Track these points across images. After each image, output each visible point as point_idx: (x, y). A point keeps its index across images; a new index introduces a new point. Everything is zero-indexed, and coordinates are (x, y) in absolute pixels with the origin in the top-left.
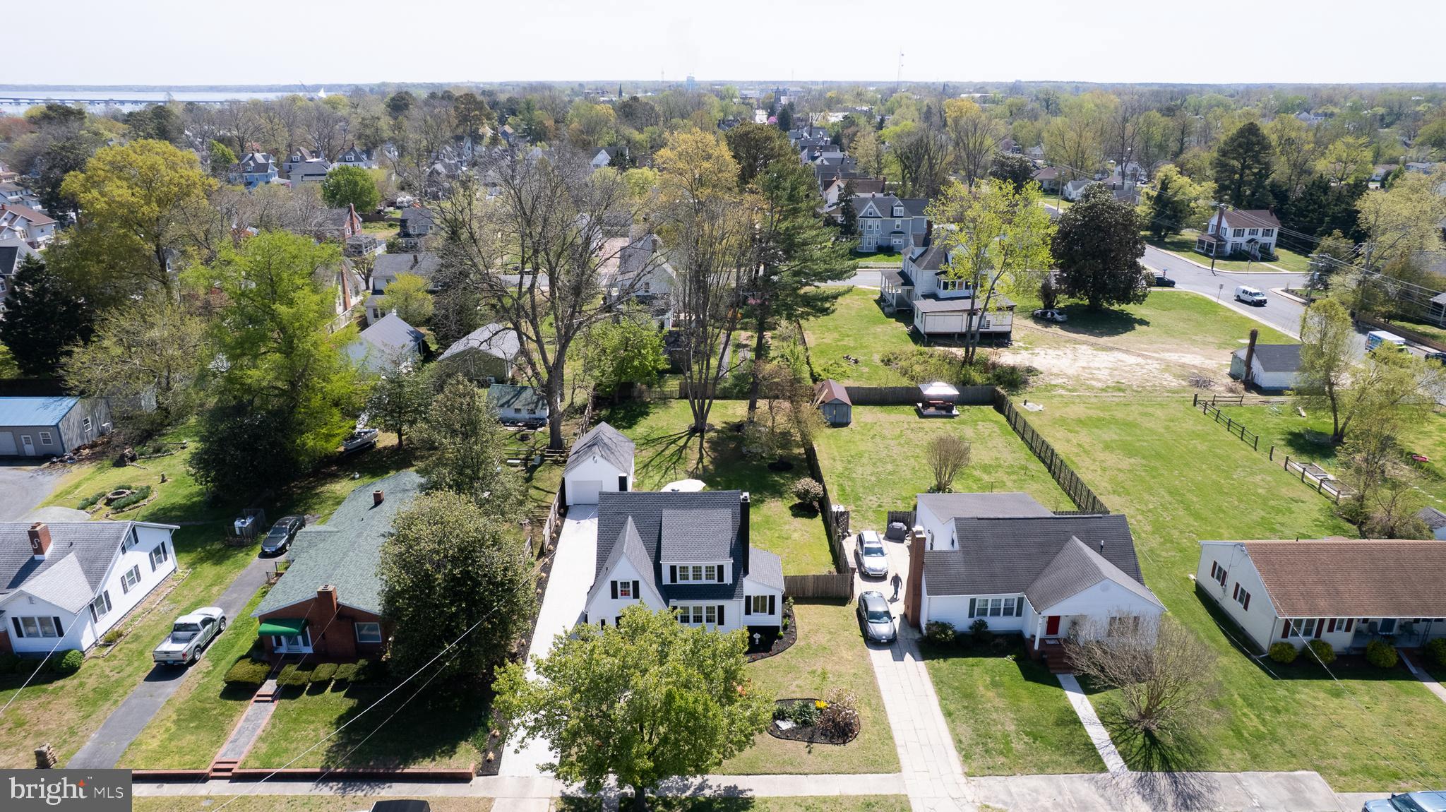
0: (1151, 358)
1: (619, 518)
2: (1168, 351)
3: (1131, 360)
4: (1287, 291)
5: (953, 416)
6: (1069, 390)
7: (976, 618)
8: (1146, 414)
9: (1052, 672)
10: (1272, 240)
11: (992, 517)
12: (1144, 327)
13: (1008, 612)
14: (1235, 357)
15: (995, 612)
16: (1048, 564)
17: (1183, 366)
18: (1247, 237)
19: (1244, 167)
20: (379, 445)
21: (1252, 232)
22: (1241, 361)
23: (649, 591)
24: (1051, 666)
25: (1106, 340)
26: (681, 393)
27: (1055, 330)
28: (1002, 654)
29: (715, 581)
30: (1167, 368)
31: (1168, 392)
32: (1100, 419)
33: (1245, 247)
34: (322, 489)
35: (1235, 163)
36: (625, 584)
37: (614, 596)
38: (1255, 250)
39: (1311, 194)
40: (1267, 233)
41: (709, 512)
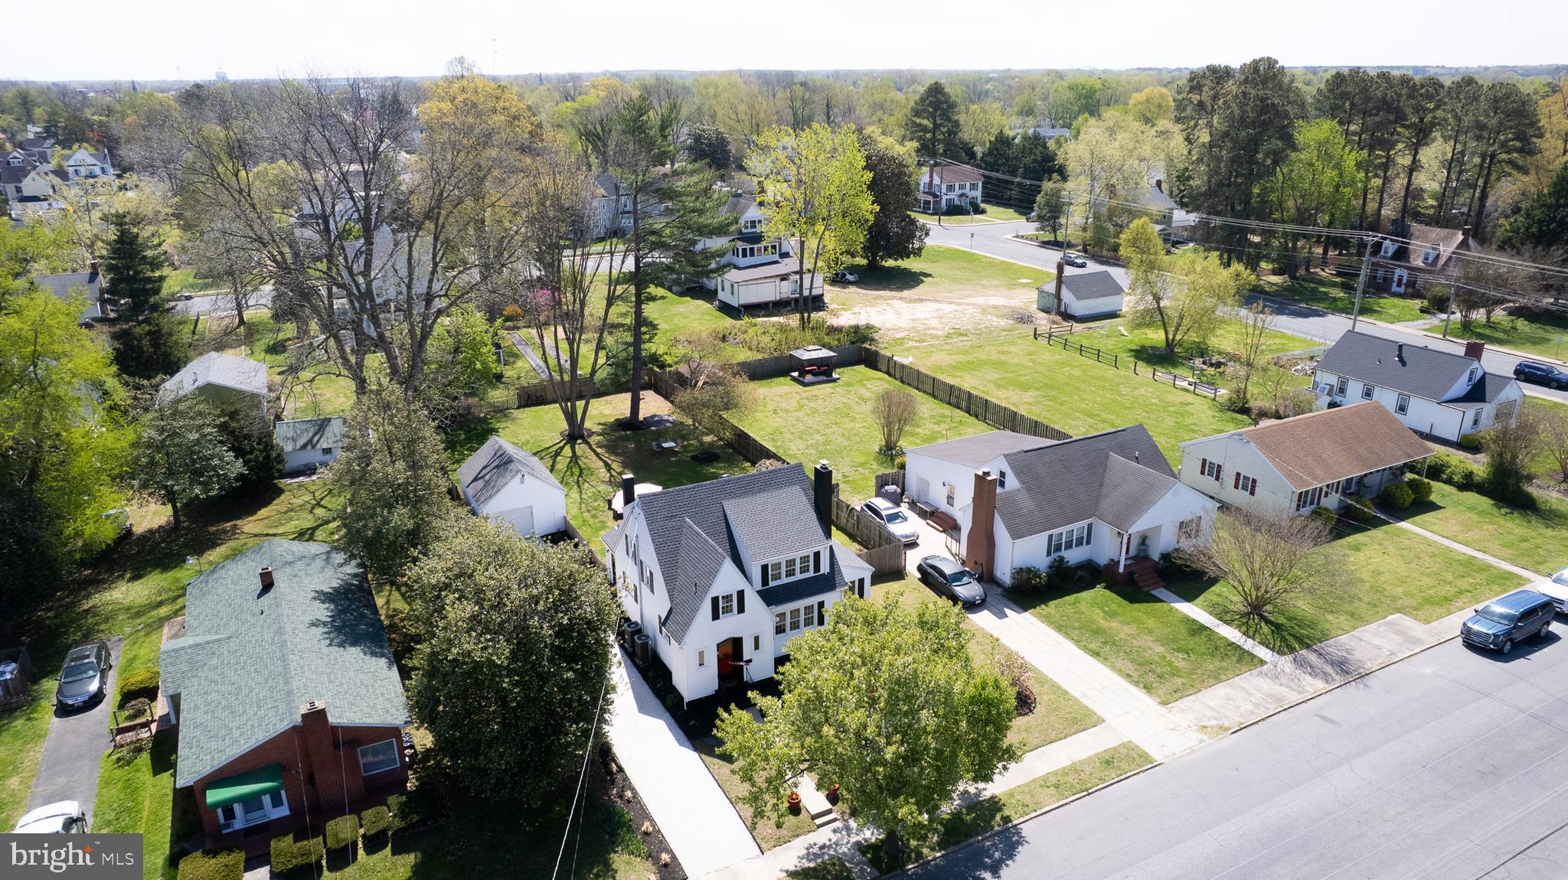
0: (962, 304)
1: (673, 523)
2: (970, 296)
3: (948, 308)
4: (1017, 237)
5: (835, 380)
6: (919, 341)
7: (1054, 555)
8: (1003, 352)
9: (1145, 589)
10: (978, 194)
11: (1036, 447)
12: (930, 279)
13: (1080, 543)
14: (1041, 292)
15: (1069, 546)
16: (1101, 484)
17: (994, 307)
18: (958, 191)
19: (936, 127)
20: (139, 530)
21: (962, 187)
22: (1049, 294)
23: (753, 600)
24: (1141, 584)
25: (906, 293)
26: (519, 400)
27: (853, 289)
28: (1091, 586)
29: (811, 574)
30: (984, 310)
31: (1003, 330)
32: (969, 362)
33: (957, 202)
34: (91, 603)
35: (925, 122)
36: (728, 598)
37: (716, 616)
38: (965, 203)
39: (997, 149)
40: (974, 187)
41: (776, 493)
